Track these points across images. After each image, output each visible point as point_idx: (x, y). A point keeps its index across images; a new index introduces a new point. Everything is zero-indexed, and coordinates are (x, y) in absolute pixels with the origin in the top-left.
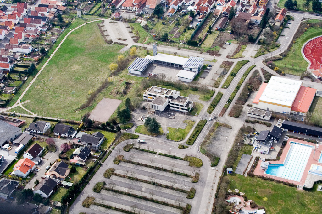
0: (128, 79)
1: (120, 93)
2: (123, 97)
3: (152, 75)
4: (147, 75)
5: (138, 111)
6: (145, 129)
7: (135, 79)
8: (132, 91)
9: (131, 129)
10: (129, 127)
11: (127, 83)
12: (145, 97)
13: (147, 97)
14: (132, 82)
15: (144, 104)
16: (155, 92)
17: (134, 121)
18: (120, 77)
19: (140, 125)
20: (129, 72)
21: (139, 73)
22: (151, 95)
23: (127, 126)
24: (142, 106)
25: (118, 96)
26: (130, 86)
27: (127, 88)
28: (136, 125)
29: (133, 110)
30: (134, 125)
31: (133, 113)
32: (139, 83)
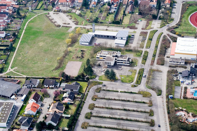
0: (81, 48)
1: (80, 57)
2: (82, 60)
3: (97, 44)
5: (96, 67)
6: (105, 77)
7: (86, 48)
8: (87, 55)
9: (95, 79)
11: (82, 51)
12: (97, 58)
13: (99, 58)
14: (84, 50)
15: (99, 62)
17: (95, 74)
18: (75, 47)
19: (101, 75)
20: (80, 43)
21: (88, 44)
22: (102, 56)
23: (93, 77)
24: (98, 64)
25: (78, 59)
26: (84, 52)
27: (83, 54)
28: (98, 76)
29: (92, 67)
30: (96, 76)
31: (93, 69)
32: (90, 50)
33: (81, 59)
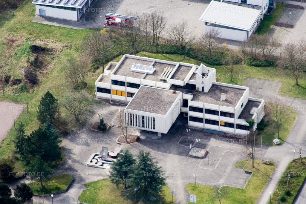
0: (38, 37)
1: (17, 82)
2: (25, 95)
3: (118, 20)
4: (101, 20)
5: (84, 136)
6: (113, 191)
7: (61, 34)
8: (55, 74)
9: (65, 195)
10: (58, 189)
11: (35, 49)
12: (100, 90)
13: (108, 91)
14: (51, 45)
15: (101, 113)
16: (136, 74)
17: (71, 169)
18: (11, 30)
19: (96, 179)
20: (37, 12)
21: (73, 16)
22: (122, 84)
23: (53, 183)
24: (95, 119)
25: (9, 90)
26: (47, 58)
27: (37, 64)
28: (81, 180)
29: (66, 134)
30: (73, 181)
31: (65, 143)
32: (77, 49)
33: (22, 89)
